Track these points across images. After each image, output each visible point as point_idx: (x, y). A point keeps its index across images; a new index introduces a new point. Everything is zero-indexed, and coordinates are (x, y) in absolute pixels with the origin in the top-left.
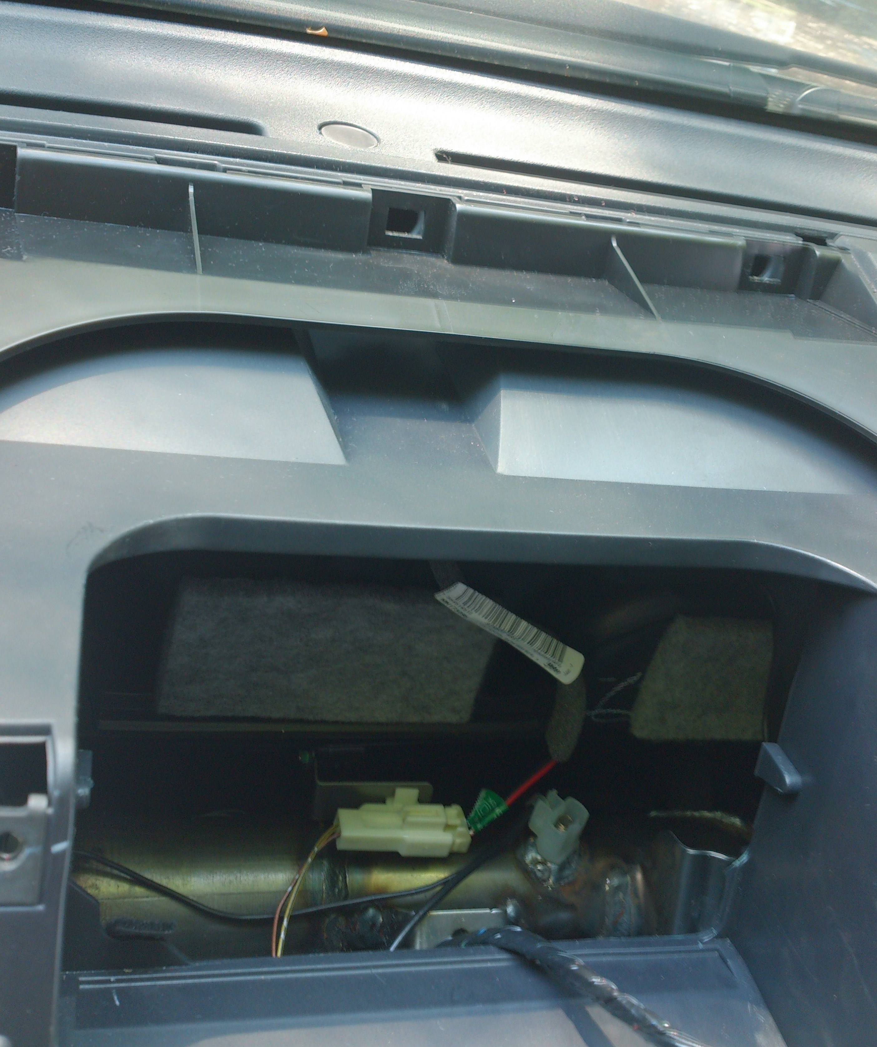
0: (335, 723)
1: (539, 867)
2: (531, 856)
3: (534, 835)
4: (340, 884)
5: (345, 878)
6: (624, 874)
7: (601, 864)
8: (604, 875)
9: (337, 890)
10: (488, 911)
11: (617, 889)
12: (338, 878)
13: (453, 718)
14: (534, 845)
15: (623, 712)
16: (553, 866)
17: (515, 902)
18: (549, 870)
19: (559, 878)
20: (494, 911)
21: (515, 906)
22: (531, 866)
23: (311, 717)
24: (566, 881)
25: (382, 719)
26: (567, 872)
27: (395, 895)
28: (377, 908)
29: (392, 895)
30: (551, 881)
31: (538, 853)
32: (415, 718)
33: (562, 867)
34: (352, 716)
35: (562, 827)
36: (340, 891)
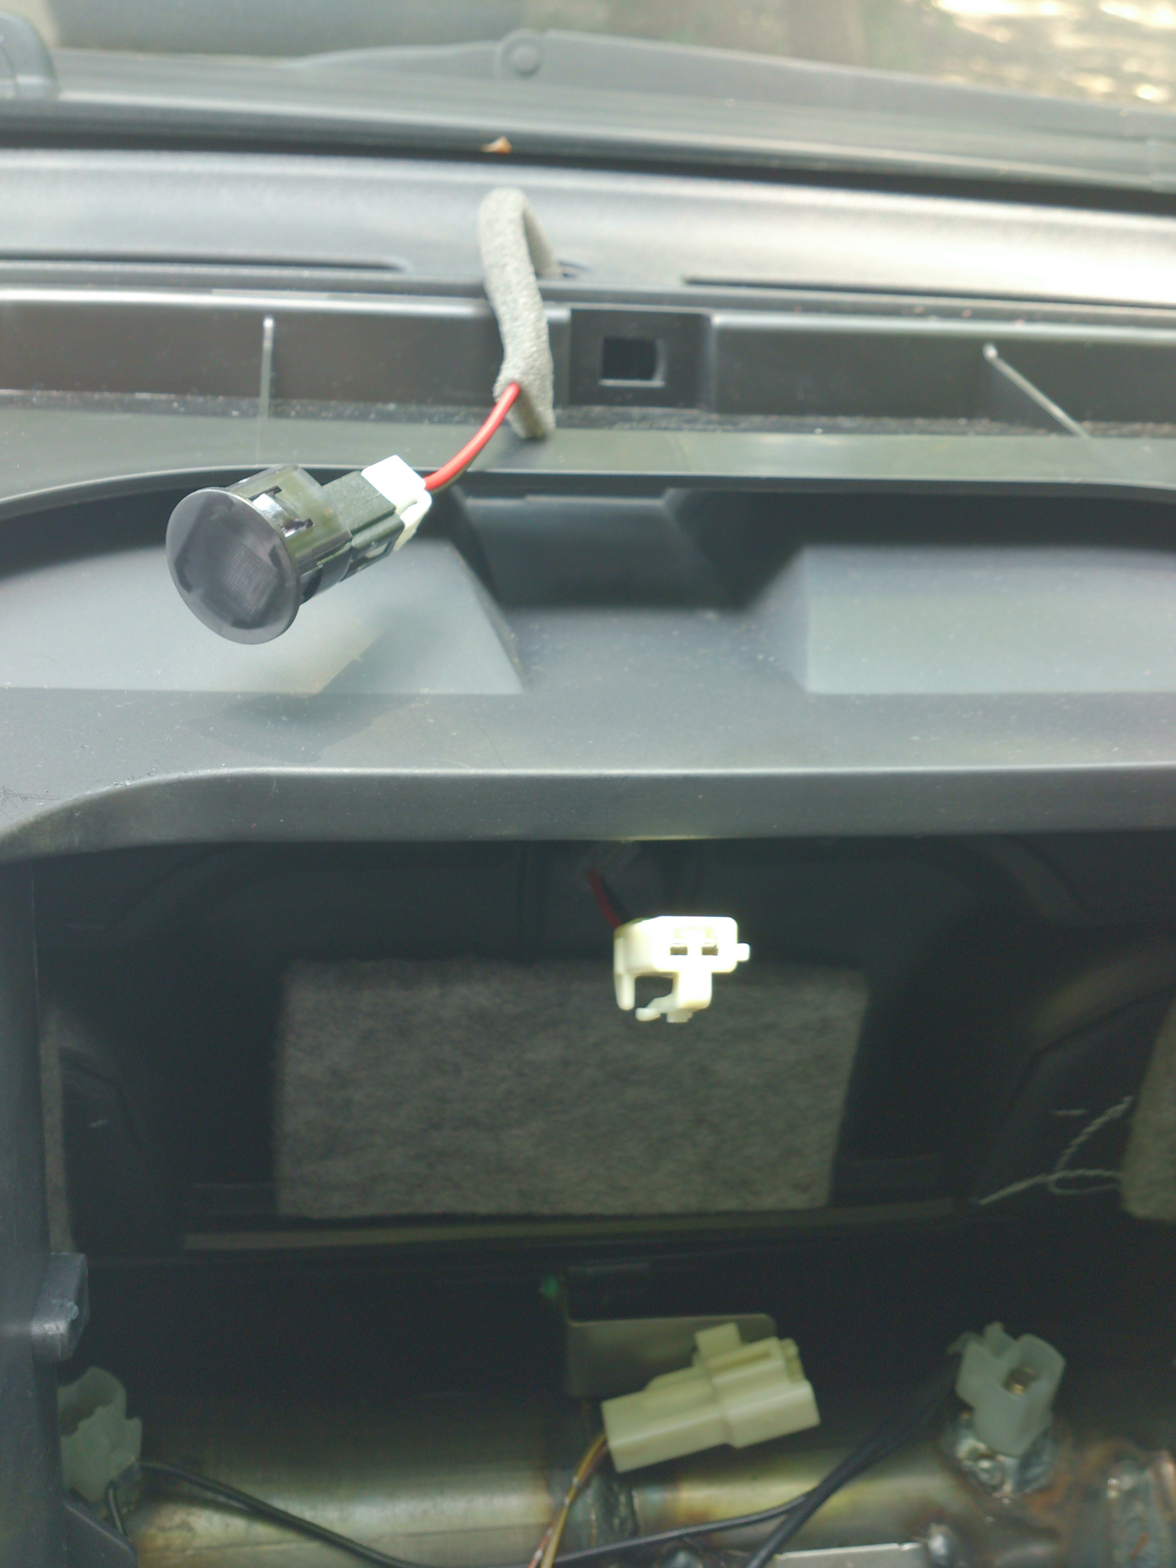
0: (589, 1218)
1: (985, 1464)
2: (967, 1445)
3: (966, 1407)
4: (623, 1510)
5: (630, 1499)
6: (1142, 1467)
7: (1096, 1454)
8: (1105, 1474)
9: (616, 1521)
10: (894, 1546)
11: (1130, 1495)
12: (617, 1499)
13: (797, 1201)
14: (970, 1426)
15: (1107, 1174)
16: (1009, 1462)
17: (944, 1528)
18: (1001, 1468)
19: (1021, 1484)
20: (907, 1547)
21: (946, 1537)
22: (968, 1463)
23: (545, 1210)
24: (1035, 1485)
25: (671, 1207)
26: (1036, 1471)
27: (722, 1525)
28: (692, 1550)
29: (716, 1526)
30: (1008, 1488)
31: (979, 1438)
32: (730, 1203)
33: (1026, 1461)
34: (617, 1205)
35: (1018, 1388)
36: (623, 1523)
